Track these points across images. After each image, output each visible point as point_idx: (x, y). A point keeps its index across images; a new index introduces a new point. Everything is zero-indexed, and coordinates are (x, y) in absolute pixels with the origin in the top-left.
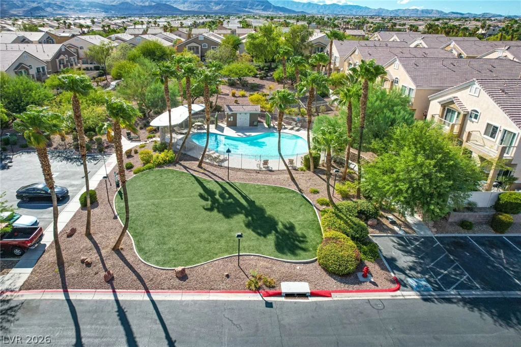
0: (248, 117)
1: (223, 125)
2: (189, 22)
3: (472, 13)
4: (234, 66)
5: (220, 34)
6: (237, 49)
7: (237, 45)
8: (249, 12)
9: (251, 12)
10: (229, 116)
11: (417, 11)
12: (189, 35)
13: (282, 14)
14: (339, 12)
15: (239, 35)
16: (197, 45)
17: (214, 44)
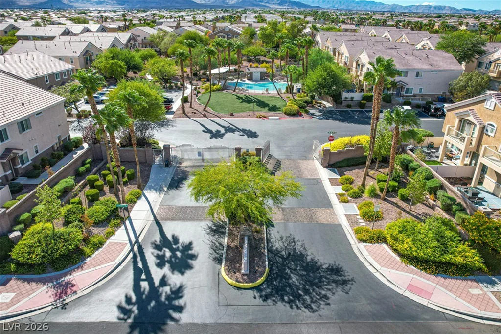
0: (259, 74)
1: (246, 80)
2: (210, 16)
3: (483, 9)
4: (250, 48)
5: (240, 27)
6: (253, 38)
7: (253, 35)
8: (266, 6)
9: (268, 7)
10: (248, 74)
11: (430, 7)
12: (215, 27)
13: (296, 9)
14: (354, 8)
15: (255, 28)
16: (224, 35)
17: (236, 34)
